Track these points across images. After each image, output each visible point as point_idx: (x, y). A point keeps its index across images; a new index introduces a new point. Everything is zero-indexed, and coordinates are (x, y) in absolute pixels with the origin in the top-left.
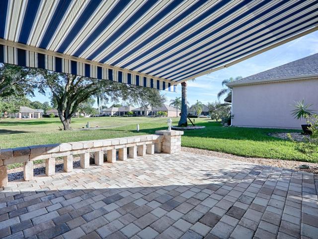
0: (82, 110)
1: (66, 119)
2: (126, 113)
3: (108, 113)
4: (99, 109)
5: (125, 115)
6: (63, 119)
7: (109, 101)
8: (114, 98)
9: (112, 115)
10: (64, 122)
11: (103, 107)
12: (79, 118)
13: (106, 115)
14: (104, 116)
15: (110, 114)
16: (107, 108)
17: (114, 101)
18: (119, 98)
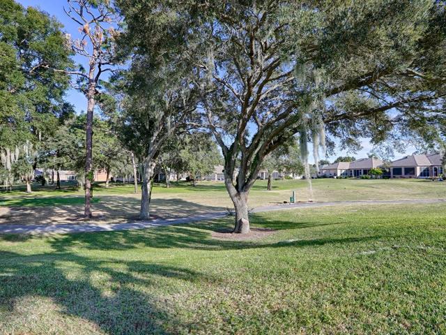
0: (288, 169)
1: (239, 193)
2: (366, 172)
3: (332, 172)
4: (317, 166)
5: (364, 176)
6: (234, 191)
7: (336, 150)
8: (349, 141)
9: (339, 175)
10: (235, 199)
11: (322, 163)
12: (285, 180)
13: (328, 174)
14: (324, 177)
15: (335, 174)
16: (328, 163)
17: (347, 149)
18: (360, 139)
